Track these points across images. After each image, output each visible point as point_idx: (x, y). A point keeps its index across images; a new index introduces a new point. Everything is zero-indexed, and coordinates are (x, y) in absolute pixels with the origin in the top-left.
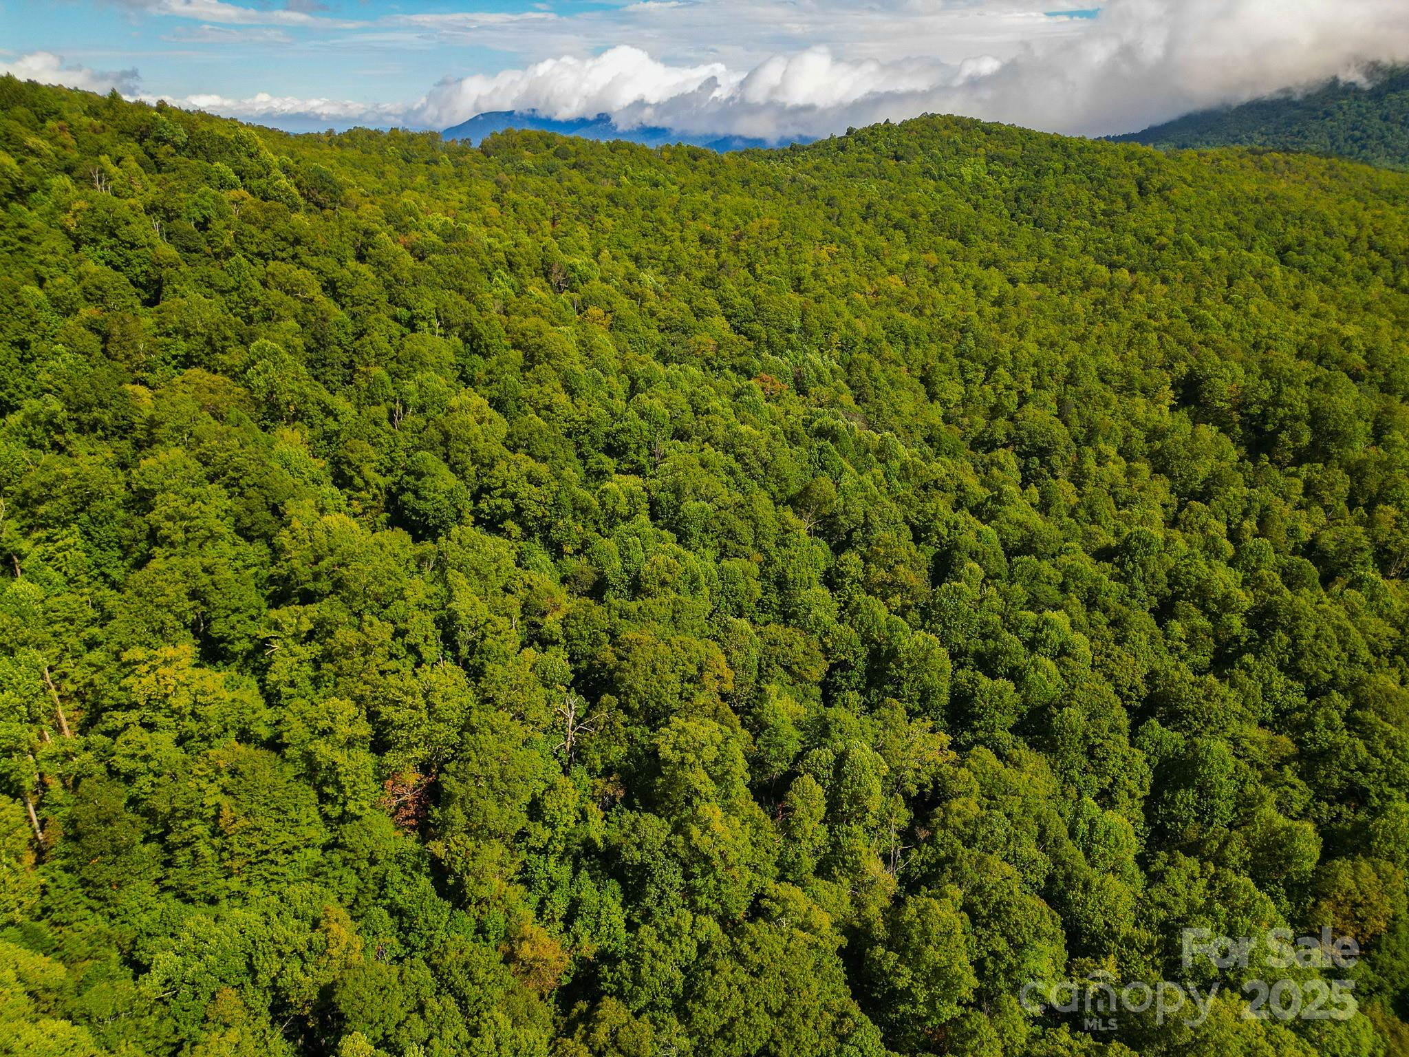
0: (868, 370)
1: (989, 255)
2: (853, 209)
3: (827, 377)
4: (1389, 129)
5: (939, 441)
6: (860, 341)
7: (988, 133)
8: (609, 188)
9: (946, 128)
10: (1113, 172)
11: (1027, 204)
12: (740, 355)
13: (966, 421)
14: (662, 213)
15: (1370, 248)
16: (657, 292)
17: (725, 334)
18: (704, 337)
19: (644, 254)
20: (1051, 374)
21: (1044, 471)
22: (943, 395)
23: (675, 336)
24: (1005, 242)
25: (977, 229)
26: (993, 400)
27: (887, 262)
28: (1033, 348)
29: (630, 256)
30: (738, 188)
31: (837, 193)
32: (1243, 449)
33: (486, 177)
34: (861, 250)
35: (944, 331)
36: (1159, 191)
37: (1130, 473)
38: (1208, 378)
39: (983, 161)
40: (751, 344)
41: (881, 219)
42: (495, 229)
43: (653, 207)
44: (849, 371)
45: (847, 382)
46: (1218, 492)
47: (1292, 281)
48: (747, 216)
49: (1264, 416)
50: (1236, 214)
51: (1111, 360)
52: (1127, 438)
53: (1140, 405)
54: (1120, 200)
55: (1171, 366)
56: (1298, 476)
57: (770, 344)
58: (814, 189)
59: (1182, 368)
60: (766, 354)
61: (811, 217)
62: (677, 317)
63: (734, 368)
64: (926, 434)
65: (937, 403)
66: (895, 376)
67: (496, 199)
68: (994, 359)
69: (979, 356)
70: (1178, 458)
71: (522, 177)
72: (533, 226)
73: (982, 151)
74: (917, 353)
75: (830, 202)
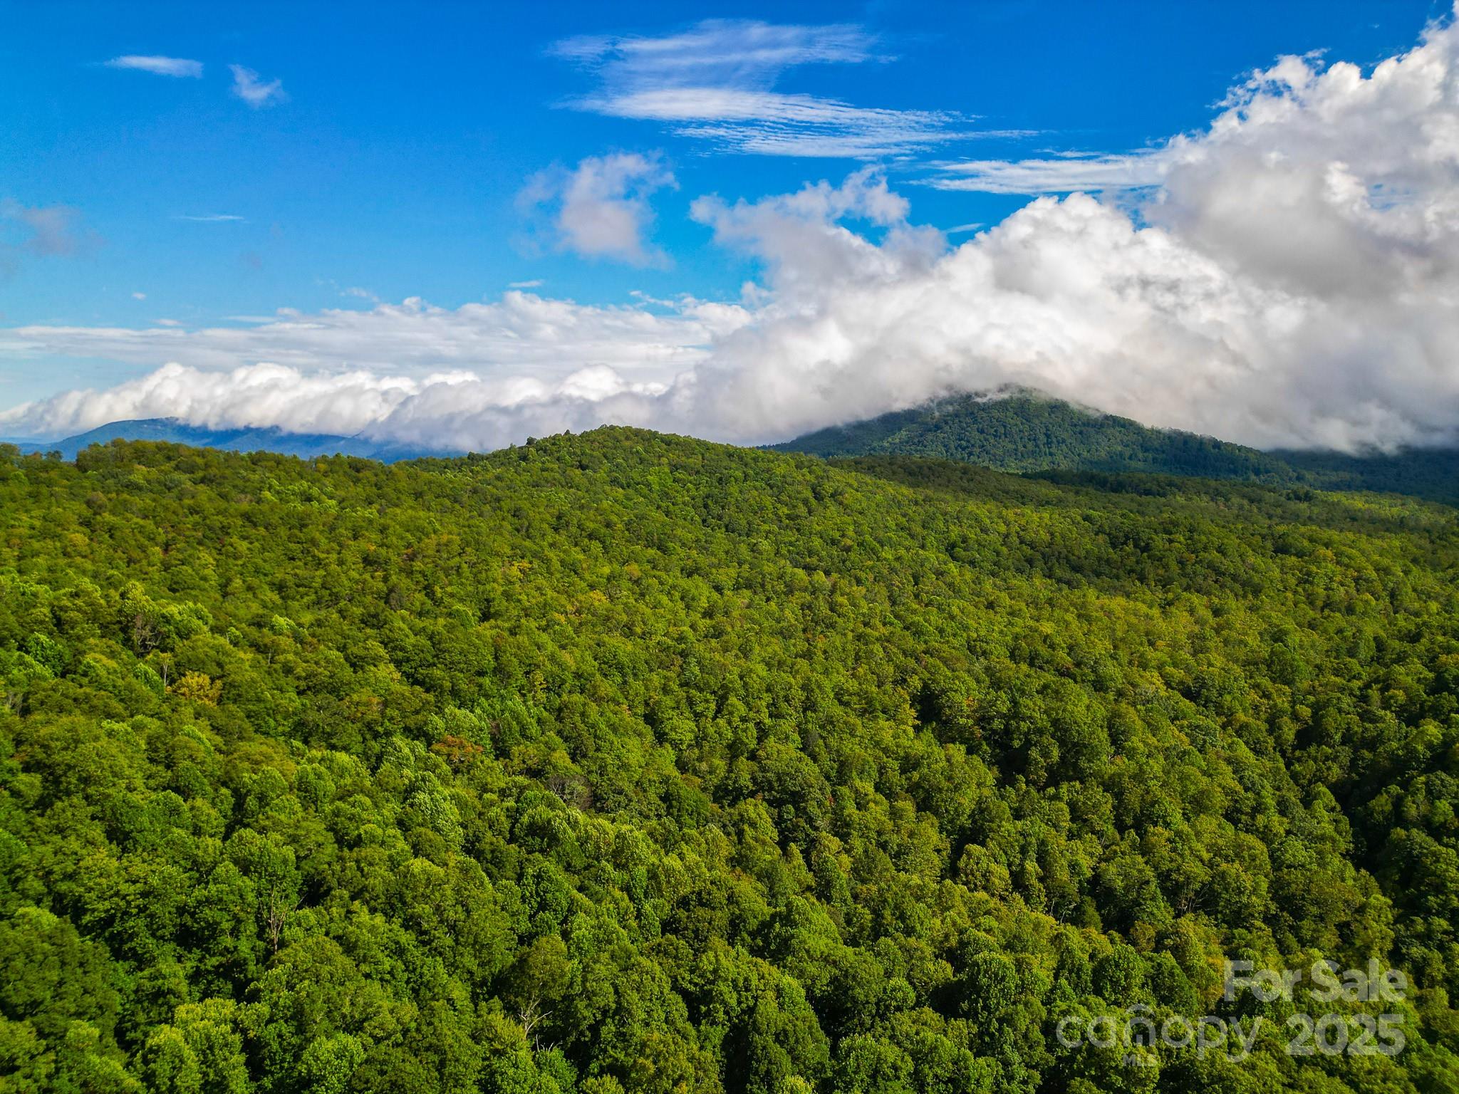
0: (583, 714)
1: (690, 562)
2: (542, 520)
3: (534, 730)
4: (986, 440)
5: (679, 799)
6: (568, 676)
7: (668, 443)
8: (245, 506)
9: (627, 438)
10: (789, 480)
11: (716, 510)
12: (417, 712)
13: (704, 766)
14: (314, 532)
15: (1021, 542)
16: (298, 638)
17: (396, 687)
18: (363, 695)
19: (291, 581)
20: (787, 700)
21: (802, 822)
22: (673, 735)
23: (321, 699)
24: (703, 549)
25: (673, 537)
26: (730, 735)
27: (587, 576)
28: (761, 670)
29: (272, 584)
30: (411, 502)
31: (525, 505)
32: (995, 769)
33: (73, 496)
34: (556, 565)
35: (663, 656)
36: (832, 496)
37: (895, 814)
38: (944, 692)
39: (667, 470)
40: (431, 697)
41: (573, 530)
42: (79, 560)
43: (303, 526)
44: (559, 719)
45: (559, 733)
46: (991, 830)
47: (968, 576)
48: (421, 532)
49: (1007, 732)
50: (904, 515)
51: (841, 677)
52: (882, 770)
53: (886, 730)
54: (801, 505)
55: (904, 681)
56: (1060, 799)
57: (455, 693)
58: (498, 500)
59: (916, 682)
60: (450, 709)
61: (497, 530)
62: (323, 673)
63: (407, 731)
64: (662, 791)
65: (668, 745)
66: (614, 719)
67: (86, 523)
68: (723, 687)
69: (707, 684)
70: (940, 790)
71: (125, 496)
72: (136, 554)
73: (664, 460)
74: (637, 686)
75: (516, 513)
